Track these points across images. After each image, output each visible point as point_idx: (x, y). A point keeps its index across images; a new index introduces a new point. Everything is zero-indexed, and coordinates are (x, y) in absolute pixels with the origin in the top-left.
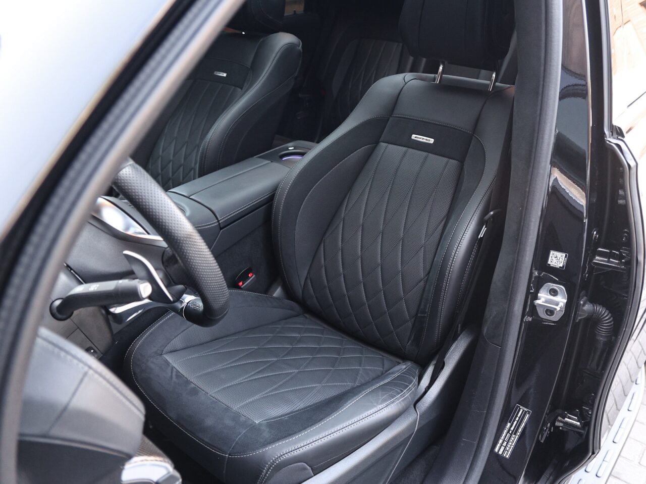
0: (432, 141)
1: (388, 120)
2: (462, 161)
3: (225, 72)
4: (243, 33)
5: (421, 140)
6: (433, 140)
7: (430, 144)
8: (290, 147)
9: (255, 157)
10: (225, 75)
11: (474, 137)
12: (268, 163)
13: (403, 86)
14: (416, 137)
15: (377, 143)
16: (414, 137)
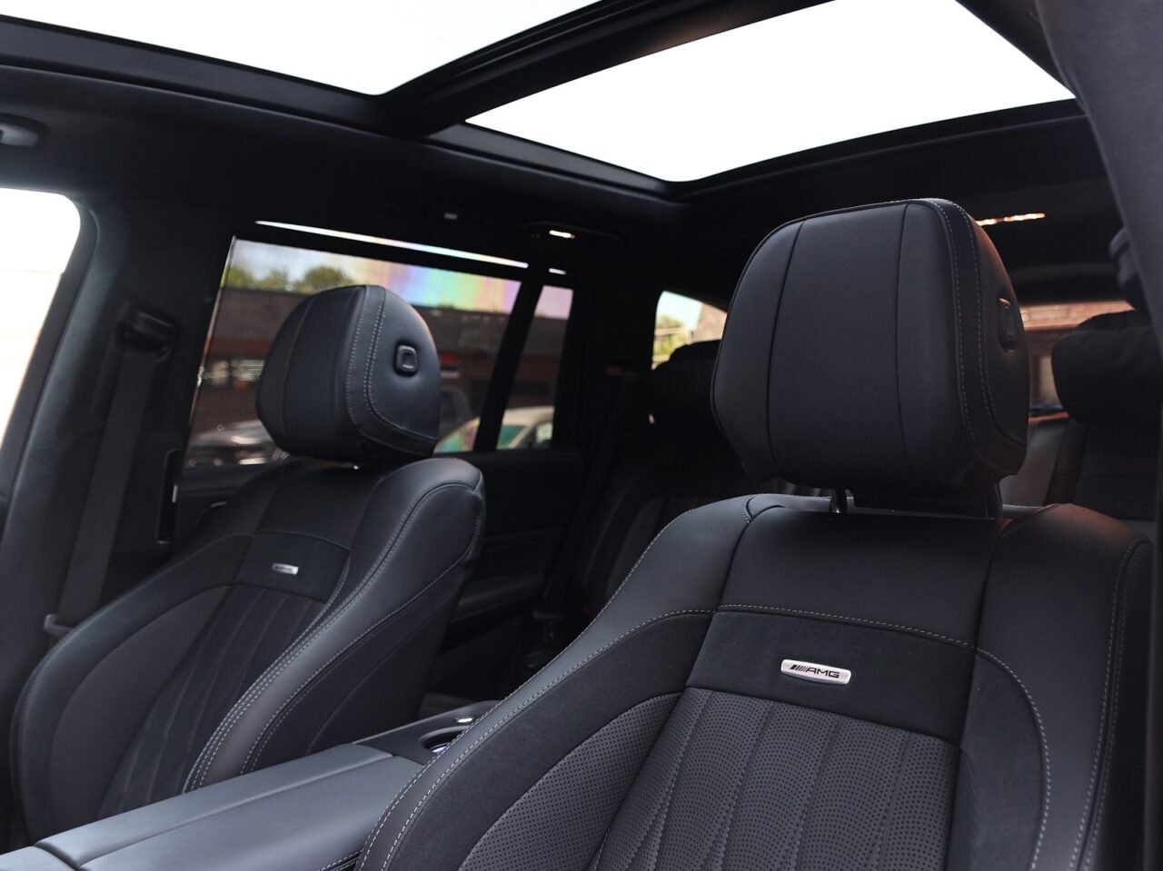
0: (845, 676)
1: (710, 620)
2: (953, 739)
3: (294, 565)
4: (356, 468)
5: (810, 675)
6: (848, 673)
7: (842, 685)
8: (461, 718)
9: (355, 743)
10: (295, 570)
11: (977, 657)
12: (387, 759)
13: (742, 528)
14: (794, 667)
15: (680, 688)
16: (787, 665)
